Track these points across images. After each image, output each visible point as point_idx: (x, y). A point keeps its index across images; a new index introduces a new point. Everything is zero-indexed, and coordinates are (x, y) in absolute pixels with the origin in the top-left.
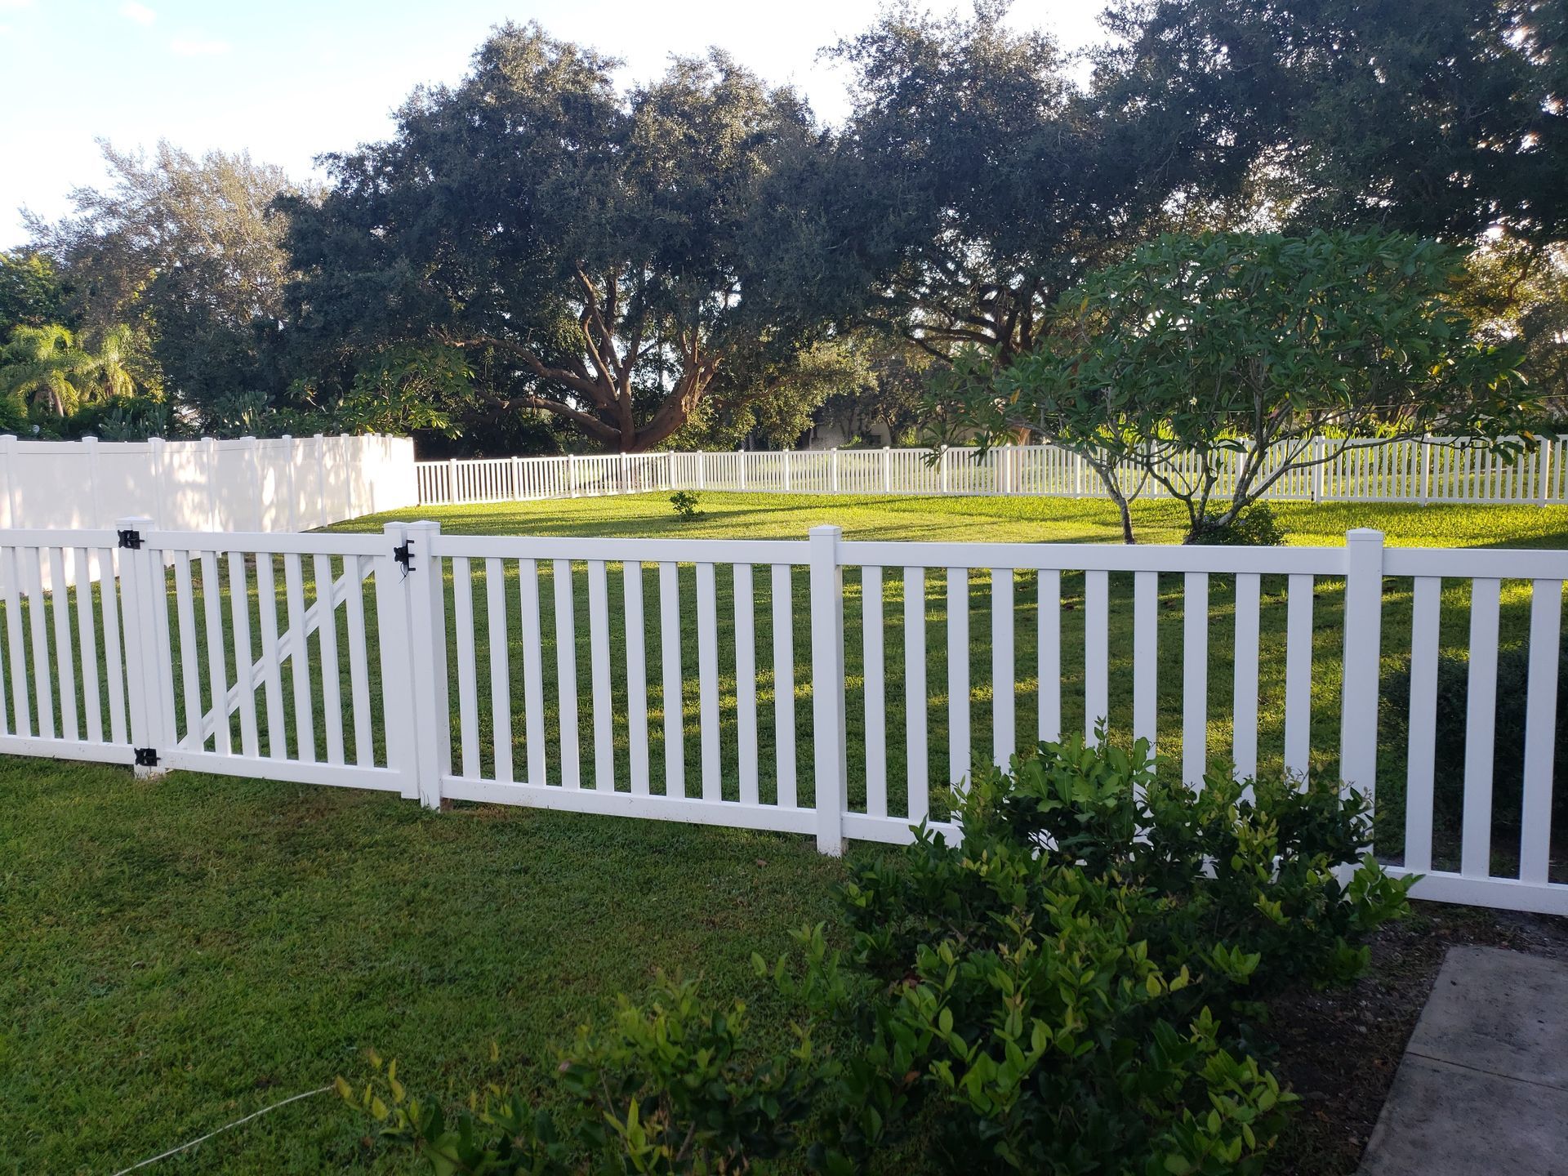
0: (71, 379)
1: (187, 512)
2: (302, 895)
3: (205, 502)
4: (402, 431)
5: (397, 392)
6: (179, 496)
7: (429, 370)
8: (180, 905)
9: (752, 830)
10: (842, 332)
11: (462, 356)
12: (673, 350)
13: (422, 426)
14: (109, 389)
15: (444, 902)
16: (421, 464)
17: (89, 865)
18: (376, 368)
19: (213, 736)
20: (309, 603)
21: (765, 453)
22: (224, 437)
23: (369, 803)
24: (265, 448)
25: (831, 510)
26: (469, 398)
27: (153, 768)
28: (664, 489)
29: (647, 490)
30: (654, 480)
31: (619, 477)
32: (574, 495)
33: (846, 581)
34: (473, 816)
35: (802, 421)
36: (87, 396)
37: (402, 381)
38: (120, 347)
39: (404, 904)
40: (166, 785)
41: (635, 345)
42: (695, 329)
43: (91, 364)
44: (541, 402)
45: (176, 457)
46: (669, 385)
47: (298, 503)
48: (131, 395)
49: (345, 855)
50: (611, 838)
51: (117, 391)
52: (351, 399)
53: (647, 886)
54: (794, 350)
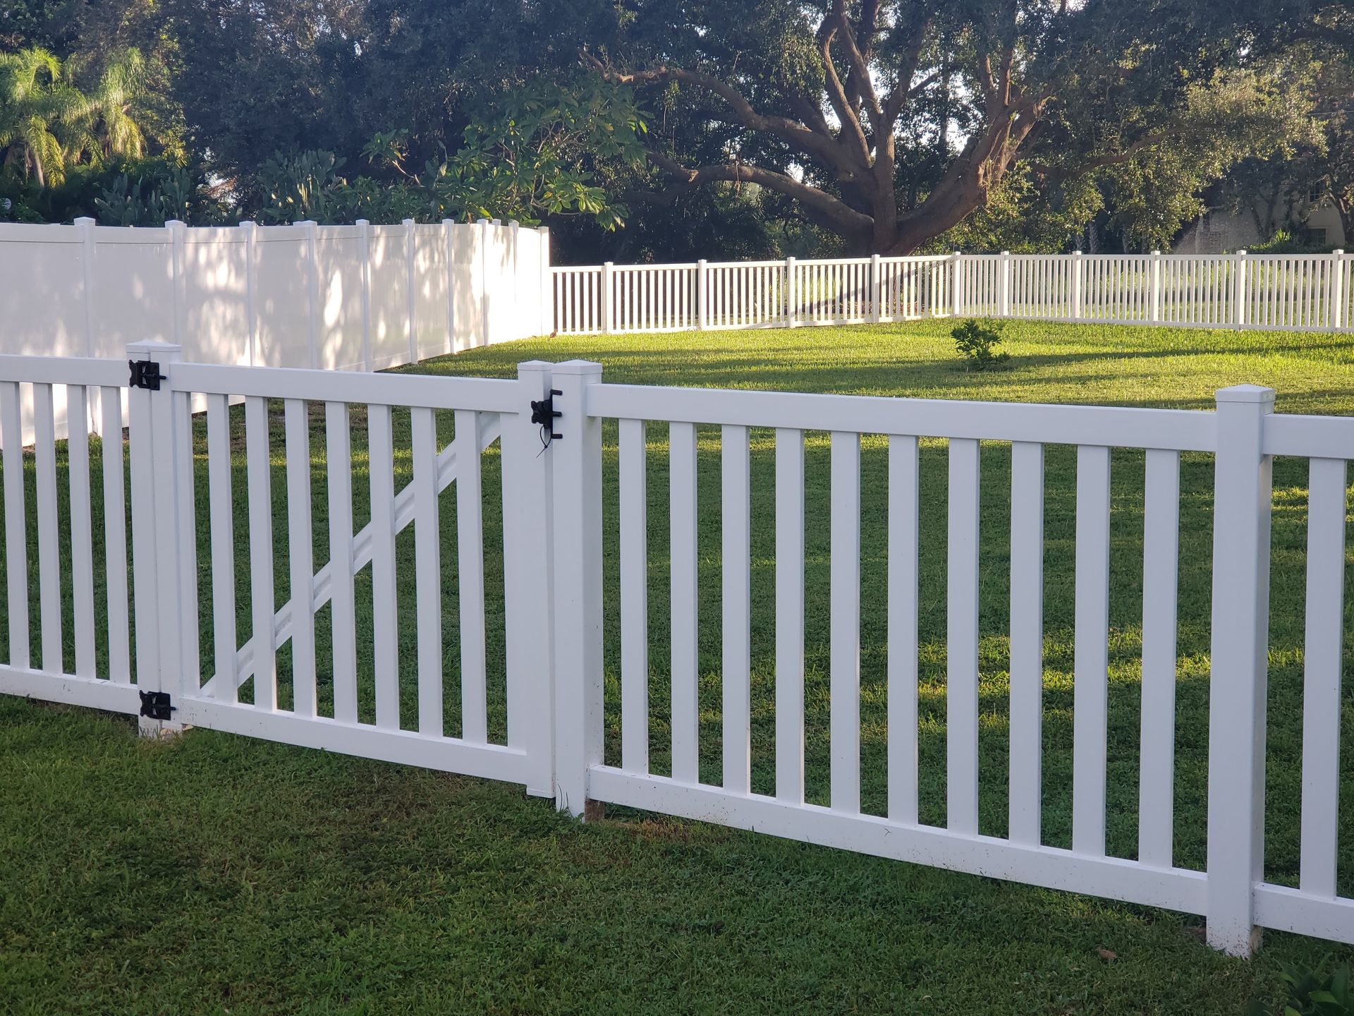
0: (57, 130)
1: (214, 334)
2: (376, 936)
3: (242, 319)
4: (533, 217)
5: (528, 154)
6: (206, 307)
7: (577, 119)
8: (201, 935)
9: (1091, 898)
10: (1266, 51)
11: (629, 97)
12: (967, 84)
13: (564, 210)
14: (107, 146)
15: (590, 967)
16: (560, 270)
17: (75, 863)
18: (498, 116)
19: (251, 680)
20: (401, 482)
21: (1119, 257)
22: (270, 221)
23: (478, 798)
24: (329, 239)
25: (1232, 358)
26: (637, 164)
27: (165, 722)
28: (941, 315)
29: (913, 317)
30: (925, 300)
31: (867, 294)
32: (794, 323)
33: (1278, 482)
34: (635, 832)
35: (1183, 203)
36: (77, 155)
37: (537, 136)
38: (125, 82)
39: (529, 964)
40: (184, 749)
41: (906, 76)
42: (1009, 47)
43: (85, 107)
44: (748, 171)
45: (203, 252)
46: (957, 140)
47: (376, 326)
48: (138, 154)
49: (441, 879)
50: (854, 889)
51: (119, 147)
52: (459, 165)
53: (913, 972)
54: (1181, 82)
